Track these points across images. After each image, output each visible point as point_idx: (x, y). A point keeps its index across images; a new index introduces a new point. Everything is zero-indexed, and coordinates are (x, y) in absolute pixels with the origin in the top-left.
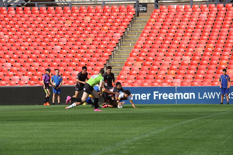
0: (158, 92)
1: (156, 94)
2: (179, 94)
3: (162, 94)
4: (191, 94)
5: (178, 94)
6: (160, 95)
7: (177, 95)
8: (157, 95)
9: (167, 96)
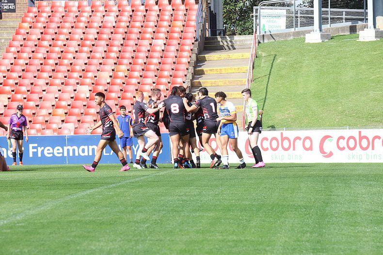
0: (36, 145)
1: (33, 148)
2: (71, 148)
3: (43, 148)
4: (91, 148)
5: (69, 147)
6: (40, 149)
7: (68, 150)
8: (35, 150)
9: (51, 151)
